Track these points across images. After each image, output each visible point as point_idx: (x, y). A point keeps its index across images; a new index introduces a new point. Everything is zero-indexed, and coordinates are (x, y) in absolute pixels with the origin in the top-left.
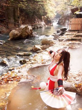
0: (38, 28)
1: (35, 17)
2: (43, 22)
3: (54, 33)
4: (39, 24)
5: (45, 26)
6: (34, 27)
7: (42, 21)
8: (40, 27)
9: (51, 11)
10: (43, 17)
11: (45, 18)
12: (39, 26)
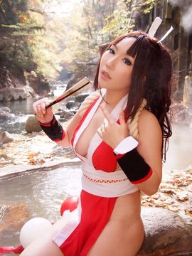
0: (13, 100)
1: (6, 73)
2: (28, 87)
3: (59, 110)
4: (17, 91)
5: (33, 96)
6: (4, 98)
7: (25, 84)
8: (20, 99)
9: (48, 62)
10: (26, 74)
11: (33, 76)
12: (16, 96)
